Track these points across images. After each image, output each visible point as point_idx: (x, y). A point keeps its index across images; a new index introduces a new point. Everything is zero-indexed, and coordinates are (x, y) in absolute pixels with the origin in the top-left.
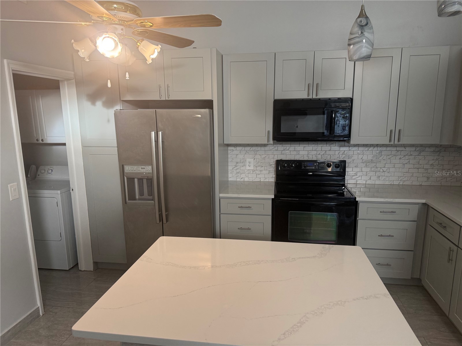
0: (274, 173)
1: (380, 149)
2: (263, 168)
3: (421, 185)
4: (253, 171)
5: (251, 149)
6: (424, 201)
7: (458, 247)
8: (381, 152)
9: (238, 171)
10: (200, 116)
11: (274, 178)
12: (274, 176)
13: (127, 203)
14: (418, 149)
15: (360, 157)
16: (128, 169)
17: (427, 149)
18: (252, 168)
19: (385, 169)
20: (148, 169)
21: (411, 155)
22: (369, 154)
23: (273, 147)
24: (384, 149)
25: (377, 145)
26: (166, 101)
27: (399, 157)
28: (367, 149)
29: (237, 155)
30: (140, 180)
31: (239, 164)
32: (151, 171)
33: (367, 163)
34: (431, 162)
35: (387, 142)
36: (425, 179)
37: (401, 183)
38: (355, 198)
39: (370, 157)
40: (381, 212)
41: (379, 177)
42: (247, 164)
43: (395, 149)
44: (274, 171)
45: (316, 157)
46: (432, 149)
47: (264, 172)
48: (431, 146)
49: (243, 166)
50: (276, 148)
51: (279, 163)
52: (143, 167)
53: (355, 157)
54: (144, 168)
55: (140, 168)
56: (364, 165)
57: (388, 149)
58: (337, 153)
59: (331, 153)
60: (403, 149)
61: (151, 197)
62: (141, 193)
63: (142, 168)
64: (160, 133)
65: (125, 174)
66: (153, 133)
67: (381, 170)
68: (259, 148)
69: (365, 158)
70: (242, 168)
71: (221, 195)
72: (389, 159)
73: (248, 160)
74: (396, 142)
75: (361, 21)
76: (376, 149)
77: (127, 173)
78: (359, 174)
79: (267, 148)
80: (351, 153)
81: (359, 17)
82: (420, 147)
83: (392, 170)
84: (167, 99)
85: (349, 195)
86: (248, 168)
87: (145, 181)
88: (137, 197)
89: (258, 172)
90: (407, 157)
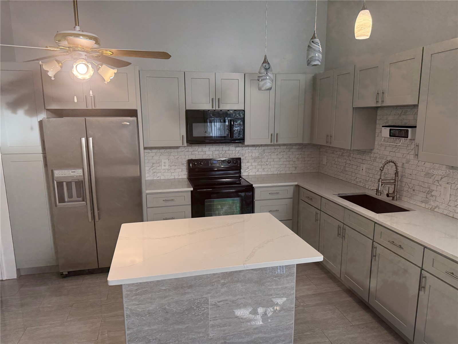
0: (186, 171)
1: (263, 148)
2: (176, 167)
3: (291, 173)
4: (168, 170)
5: (166, 151)
6: (296, 183)
7: (320, 210)
8: (264, 150)
9: (154, 171)
10: (128, 123)
11: (186, 175)
12: (186, 173)
13: (58, 206)
14: (288, 147)
15: (250, 154)
16: (58, 173)
17: (294, 147)
18: (167, 167)
19: (267, 163)
20: (79, 173)
21: (284, 152)
22: (256, 152)
23: (184, 149)
24: (266, 148)
25: (261, 145)
26: (92, 109)
27: (276, 153)
28: (254, 148)
29: (153, 156)
30: (69, 184)
31: (155, 165)
32: (82, 174)
33: (255, 159)
34: (297, 156)
35: (270, 143)
36: (294, 169)
37: (279, 173)
38: (252, 185)
39: (257, 155)
40: (270, 194)
41: (264, 169)
42: (163, 164)
43: (273, 148)
44: (186, 169)
45: (219, 156)
46: (297, 147)
47: (178, 170)
48: (296, 145)
49: (159, 166)
50: (187, 150)
51: (190, 161)
52: (73, 171)
53: (247, 155)
54: (75, 172)
55: (71, 172)
56: (253, 161)
57: (269, 148)
58: (234, 152)
59: (230, 152)
60: (278, 147)
61: (81, 199)
62: (70, 196)
63: (72, 172)
64: (91, 139)
65: (55, 179)
66: (83, 140)
67: (265, 164)
68: (173, 150)
69: (254, 155)
70: (158, 168)
71: (148, 192)
72: (270, 155)
73: (163, 161)
74: (275, 143)
75: (266, 66)
76: (260, 148)
77: (57, 177)
78: (250, 168)
79: (179, 150)
80: (244, 152)
81: (263, 63)
82: (289, 146)
83: (272, 163)
84: (93, 108)
85: (247, 184)
86: (163, 167)
87: (73, 185)
88: (66, 200)
89: (172, 171)
90: (282, 153)
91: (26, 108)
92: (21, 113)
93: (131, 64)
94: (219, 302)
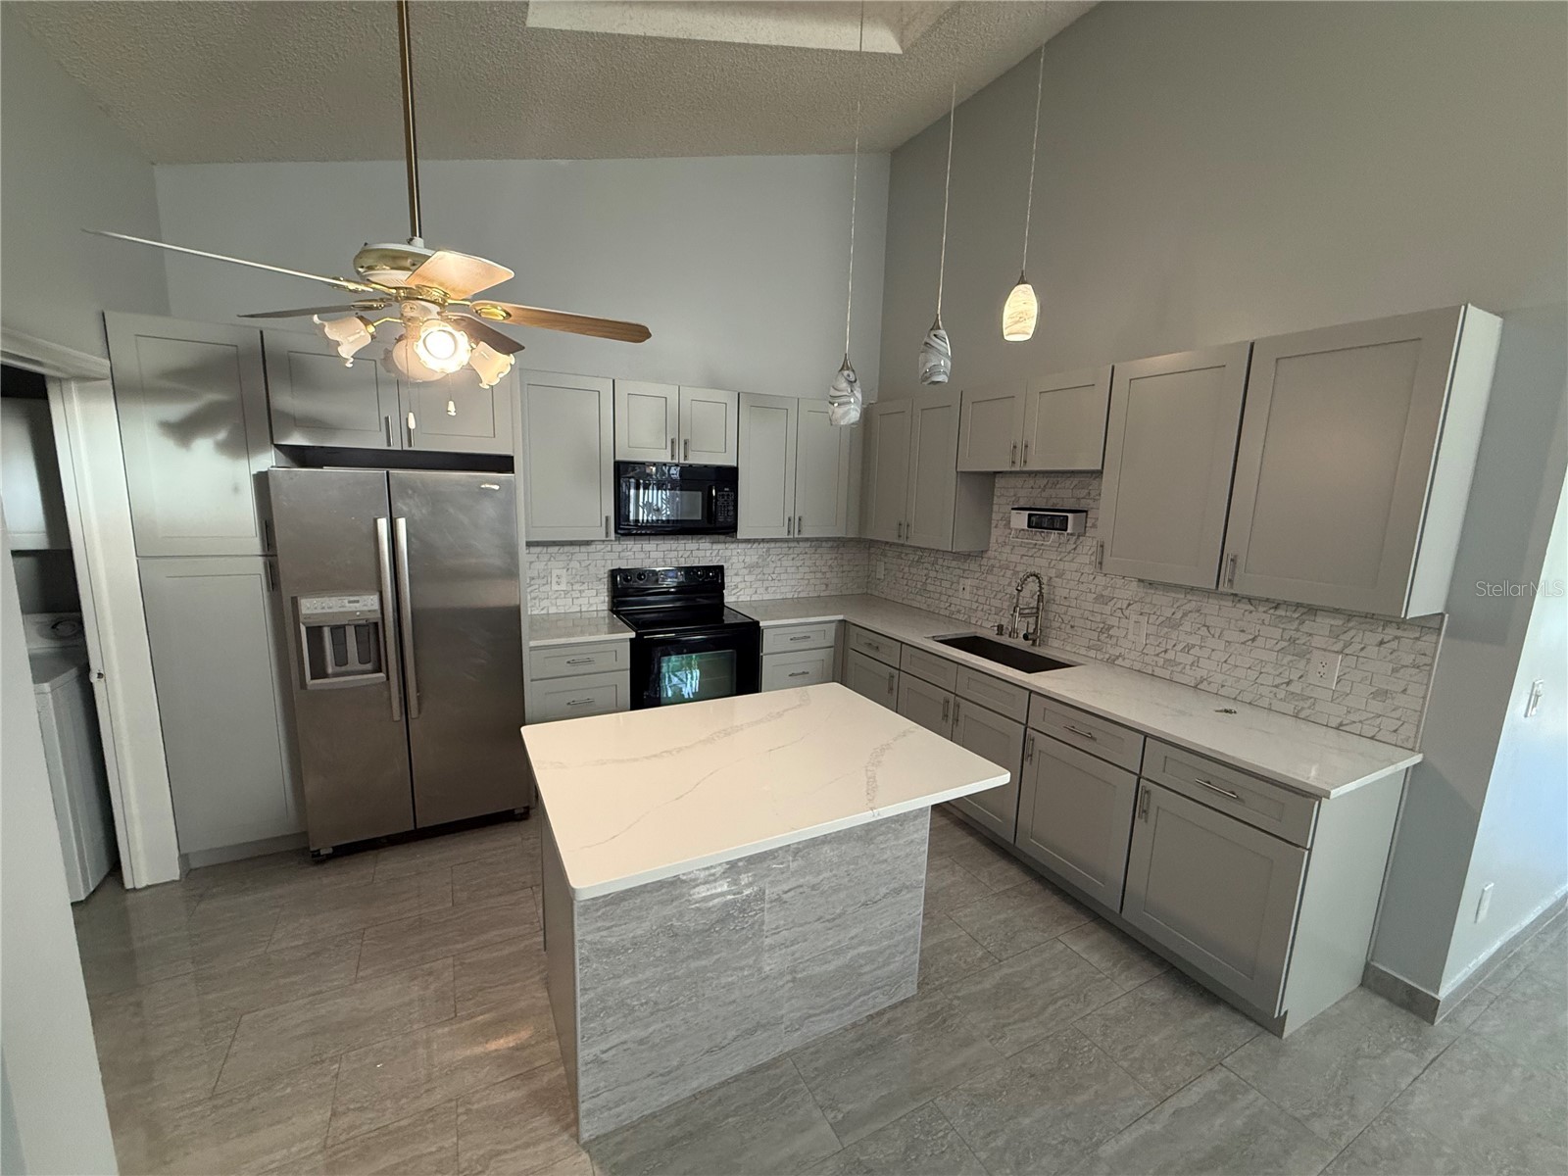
0: (606, 594)
1: (766, 545)
2: (585, 586)
3: (819, 597)
4: (566, 592)
5: (561, 551)
6: (841, 617)
7: (899, 670)
8: (769, 549)
9: (533, 595)
10: (496, 487)
11: (606, 604)
12: (607, 599)
13: (309, 688)
14: (813, 544)
15: (741, 558)
16: (312, 606)
17: (824, 544)
18: (563, 587)
19: (774, 576)
20: (366, 604)
21: (806, 553)
22: (752, 554)
23: (603, 546)
24: (773, 545)
25: (763, 540)
26: (403, 451)
27: (792, 556)
28: (749, 546)
29: (531, 563)
30: (338, 630)
31: (536, 581)
32: (376, 606)
33: (751, 568)
34: (830, 562)
35: (785, 535)
36: (824, 587)
37: (796, 596)
38: (758, 623)
39: (755, 559)
40: (790, 639)
41: (767, 589)
42: (554, 580)
43: (786, 545)
44: (606, 590)
45: (678, 561)
46: (830, 544)
47: (587, 593)
48: (828, 540)
49: (544, 585)
50: (609, 548)
51: (614, 573)
52: (352, 599)
53: (734, 559)
54: (358, 602)
55: (346, 601)
56: (746, 571)
57: (778, 545)
58: (708, 553)
59: (701, 554)
60: (795, 544)
61: (369, 666)
62: (341, 659)
63: (350, 602)
64: (402, 523)
65: (301, 619)
66: (383, 524)
67: (770, 578)
68: (577, 549)
69: (748, 559)
70: (542, 589)
71: (533, 643)
72: (779, 560)
73: (555, 572)
74: (796, 536)
75: (849, 376)
76: (761, 545)
77: (309, 616)
78: (741, 586)
79: (592, 548)
80: (728, 553)
81: (842, 369)
82: (816, 542)
83: (784, 576)
84: (406, 447)
85: (739, 620)
86: (555, 587)
87: (351, 632)
88: (330, 670)
89: (576, 594)
90: (801, 557)
91: (222, 435)
92: (204, 447)
93: (524, 348)
94: (786, 892)
